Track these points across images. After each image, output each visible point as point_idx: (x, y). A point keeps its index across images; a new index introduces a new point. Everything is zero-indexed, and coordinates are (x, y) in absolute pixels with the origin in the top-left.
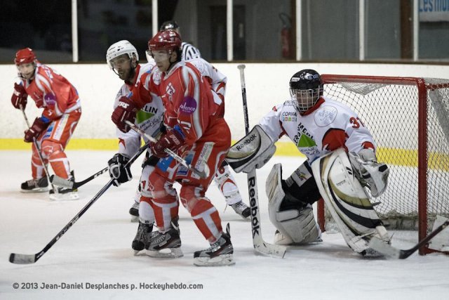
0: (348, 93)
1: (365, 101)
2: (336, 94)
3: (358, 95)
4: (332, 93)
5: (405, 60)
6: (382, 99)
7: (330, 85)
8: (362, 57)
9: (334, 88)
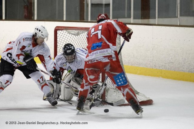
0: (68, 35)
1: (76, 38)
2: (63, 35)
3: (73, 35)
4: (61, 34)
5: (82, 21)
6: (83, 38)
7: (60, 31)
8: (65, 19)
9: (62, 32)
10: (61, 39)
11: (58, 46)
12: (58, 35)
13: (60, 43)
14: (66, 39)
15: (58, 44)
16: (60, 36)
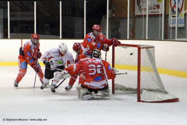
2: (119, 50)
10: (117, 52)
11: (115, 58)
12: (115, 49)
13: (116, 55)
14: (121, 52)
15: (115, 56)
16: (117, 50)
